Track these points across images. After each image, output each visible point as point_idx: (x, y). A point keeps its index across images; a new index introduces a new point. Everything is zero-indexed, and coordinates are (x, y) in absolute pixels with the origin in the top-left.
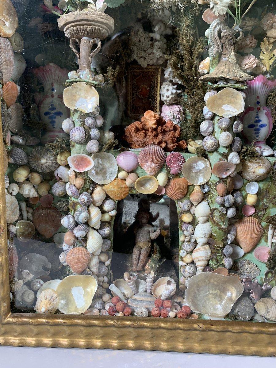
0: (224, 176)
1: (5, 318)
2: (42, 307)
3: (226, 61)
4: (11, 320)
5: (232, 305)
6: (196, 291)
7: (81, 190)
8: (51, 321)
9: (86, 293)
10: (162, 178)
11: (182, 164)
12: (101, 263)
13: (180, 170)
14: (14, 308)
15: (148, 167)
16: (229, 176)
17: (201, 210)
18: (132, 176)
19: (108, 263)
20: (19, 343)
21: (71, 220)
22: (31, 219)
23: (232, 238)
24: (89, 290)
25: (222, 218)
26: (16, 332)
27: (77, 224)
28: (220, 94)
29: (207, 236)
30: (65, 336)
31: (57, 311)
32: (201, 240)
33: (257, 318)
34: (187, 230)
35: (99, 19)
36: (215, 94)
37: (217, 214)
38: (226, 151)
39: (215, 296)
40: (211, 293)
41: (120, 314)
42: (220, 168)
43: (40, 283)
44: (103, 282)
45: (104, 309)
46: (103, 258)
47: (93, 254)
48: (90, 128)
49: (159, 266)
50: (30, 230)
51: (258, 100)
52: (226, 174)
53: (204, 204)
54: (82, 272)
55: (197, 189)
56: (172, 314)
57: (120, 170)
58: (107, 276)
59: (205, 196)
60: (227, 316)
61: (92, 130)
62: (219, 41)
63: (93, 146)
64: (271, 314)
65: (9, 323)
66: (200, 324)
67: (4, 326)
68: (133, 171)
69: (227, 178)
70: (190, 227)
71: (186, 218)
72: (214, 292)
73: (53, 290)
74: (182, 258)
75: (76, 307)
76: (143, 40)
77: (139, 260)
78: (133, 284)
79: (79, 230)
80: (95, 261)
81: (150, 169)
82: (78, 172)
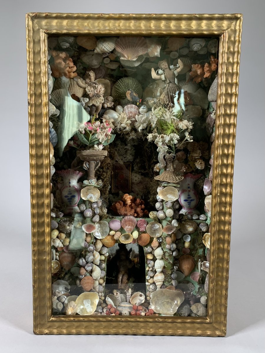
0: (170, 233)
1: (50, 318)
2: (70, 311)
3: (168, 171)
4: (54, 319)
5: (177, 308)
6: (156, 300)
7: (89, 243)
8: (76, 319)
9: (92, 304)
10: (135, 234)
11: (146, 226)
12: (100, 284)
13: (145, 229)
14: (55, 313)
16: (173, 233)
17: (158, 252)
18: (118, 233)
19: (104, 284)
20: (58, 332)
21: (84, 261)
22: (58, 259)
23: (176, 268)
24: (94, 301)
25: (170, 257)
26: (55, 326)
27: (87, 263)
28: (166, 189)
29: (162, 267)
30: (84, 328)
31: (77, 314)
32: (159, 270)
33: (193, 315)
34: (150, 264)
35: (100, 154)
36: (163, 189)
37: (167, 254)
38: (170, 219)
39: (168, 303)
40: (166, 301)
41: (113, 314)
42: (168, 229)
43: (65, 297)
44: (101, 296)
45: (103, 312)
46: (101, 282)
47: (96, 280)
50: (57, 266)
51: (189, 186)
52: (171, 232)
53: (160, 249)
54: (90, 291)
55: (155, 239)
56: (143, 314)
57: (111, 230)
58: (103, 292)
59: (160, 244)
60: (175, 314)
61: (96, 209)
62: (164, 161)
63: (96, 218)
64: (200, 312)
65: (52, 321)
66: (158, 318)
67: (49, 323)
68: (118, 231)
69: (172, 234)
70: (152, 262)
71: (150, 257)
72: (167, 301)
74: (147, 280)
75: (87, 312)
76: (121, 149)
77: (121, 282)
78: (119, 297)
79: (89, 266)
80: (97, 283)
81: (128, 230)
82: (88, 233)
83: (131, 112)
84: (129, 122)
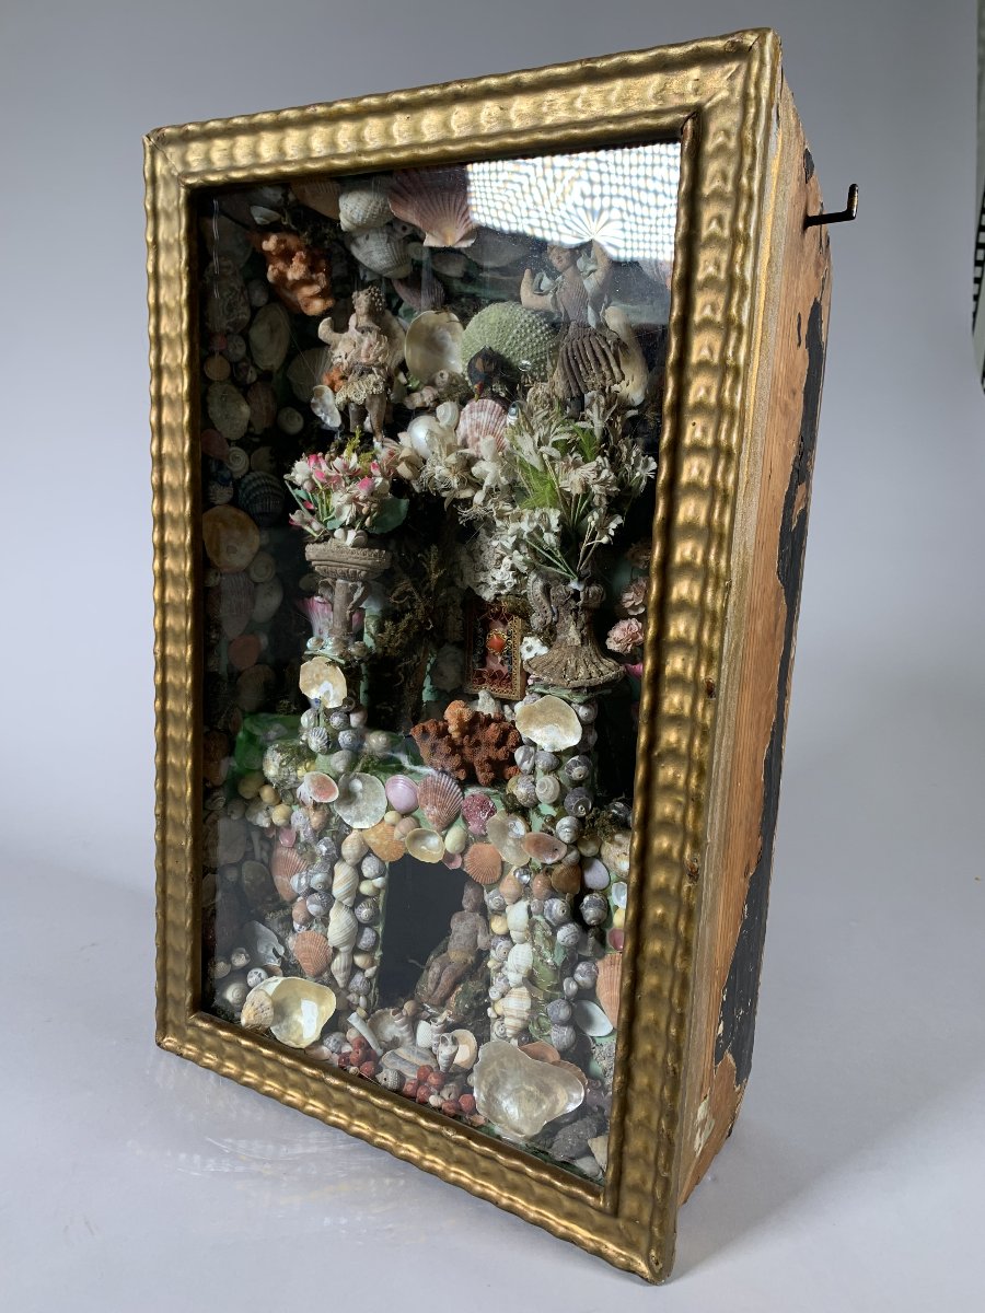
0: (549, 861)
1: (189, 1017)
5: (545, 1121)
6: (498, 1073)
7: (319, 834)
10: (454, 837)
11: (487, 819)
12: (353, 969)
13: (484, 828)
15: (429, 813)
16: (559, 862)
17: (517, 916)
18: (408, 821)
19: (369, 972)
21: (303, 881)
22: (266, 861)
23: (569, 987)
24: (323, 1008)
25: (547, 942)
27: (311, 891)
28: (542, 704)
29: (523, 971)
31: (268, 1033)
32: (514, 977)
35: (350, 560)
36: (537, 702)
37: (538, 932)
38: (552, 812)
39: (530, 1095)
40: (525, 1089)
41: (352, 1071)
42: (544, 844)
43: (260, 975)
45: (340, 1053)
46: (359, 960)
47: (336, 950)
48: (338, 732)
50: (263, 879)
52: (553, 856)
53: (523, 905)
54: (318, 977)
55: (513, 871)
56: (434, 1100)
57: (389, 808)
58: (365, 995)
59: (524, 892)
60: (530, 1139)
61: (341, 733)
63: (338, 761)
68: (406, 814)
69: (554, 864)
70: (503, 944)
71: (497, 925)
72: (530, 1089)
73: (267, 994)
74: (493, 1002)
75: (301, 1036)
78: (403, 1025)
79: (312, 903)
80: (339, 964)
81: (432, 818)
82: (318, 801)
83: (478, 426)
84: (452, 459)
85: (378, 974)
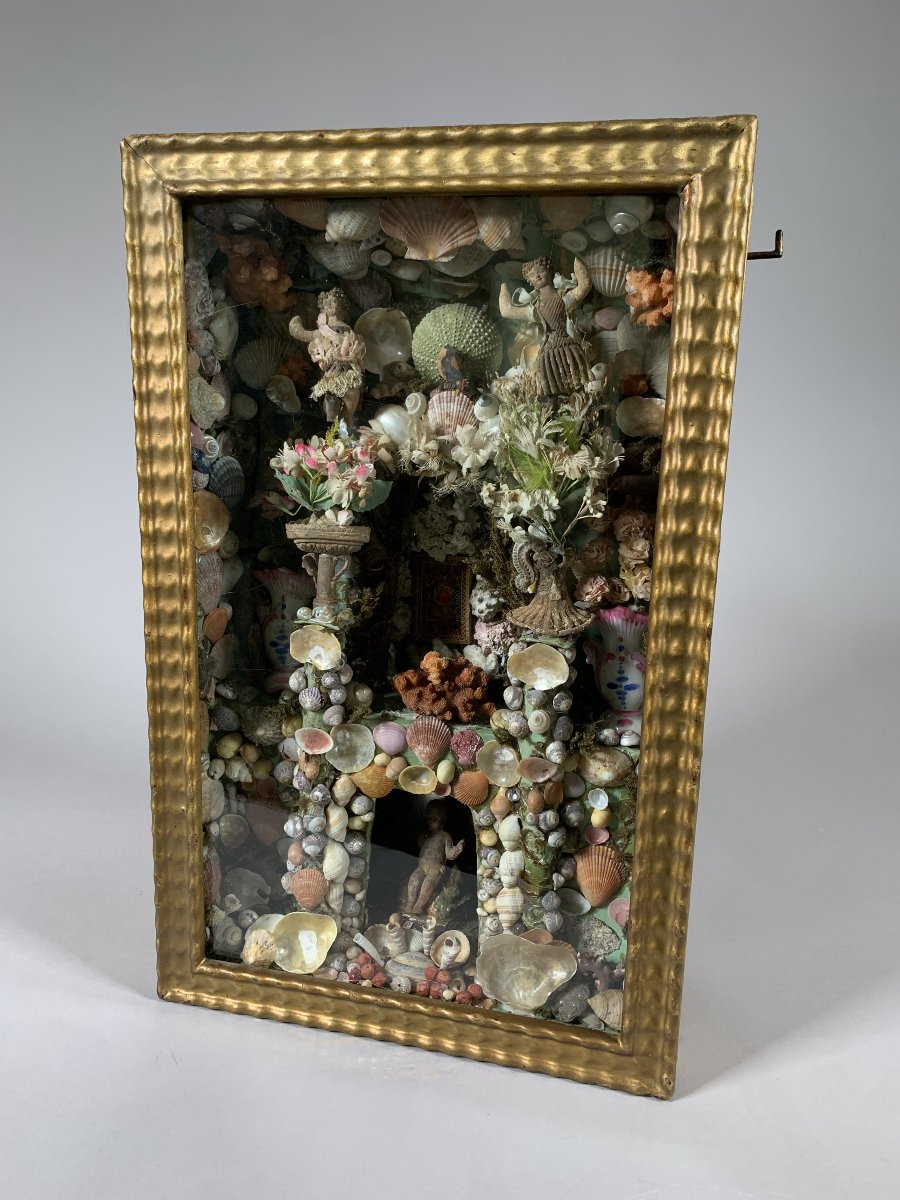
0: (541, 780)
1: (197, 965)
2: (251, 955)
3: (544, 597)
4: (204, 968)
5: (550, 994)
6: (497, 962)
7: (313, 783)
8: (260, 978)
9: (320, 942)
10: (444, 769)
11: (477, 750)
12: (347, 895)
13: (474, 759)
14: (210, 952)
15: (420, 753)
16: (549, 780)
17: (507, 828)
18: (397, 761)
19: (360, 896)
20: (216, 1005)
21: (298, 826)
22: (244, 812)
23: (558, 880)
24: (323, 937)
25: (540, 847)
26: (211, 987)
27: (307, 833)
28: (530, 651)
29: (516, 873)
31: (273, 965)
32: (506, 879)
33: (590, 1022)
34: (486, 858)
35: (341, 538)
36: (523, 649)
37: (531, 839)
38: (543, 739)
39: (529, 974)
40: (523, 970)
41: (365, 983)
42: (534, 766)
43: (251, 916)
44: (351, 926)
45: (346, 971)
46: (351, 888)
47: (332, 882)
48: (330, 690)
49: (452, 909)
50: (241, 829)
51: (622, 644)
52: (544, 776)
53: (513, 819)
54: (315, 909)
55: (501, 792)
56: (447, 994)
57: (378, 751)
58: (358, 917)
59: (513, 807)
60: (537, 1011)
61: (333, 691)
62: (529, 567)
63: (332, 716)
64: (611, 1017)
65: (202, 973)
66: (478, 1015)
67: (195, 977)
68: (399, 754)
69: (545, 782)
70: (492, 854)
71: (486, 838)
72: (528, 969)
73: (269, 932)
74: (482, 903)
75: (304, 962)
76: (437, 518)
77: (418, 895)
78: (397, 937)
79: (310, 844)
80: (336, 893)
81: (423, 755)
82: (310, 753)
83: (448, 415)
84: (432, 445)
85: (367, 895)
